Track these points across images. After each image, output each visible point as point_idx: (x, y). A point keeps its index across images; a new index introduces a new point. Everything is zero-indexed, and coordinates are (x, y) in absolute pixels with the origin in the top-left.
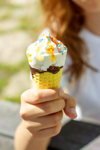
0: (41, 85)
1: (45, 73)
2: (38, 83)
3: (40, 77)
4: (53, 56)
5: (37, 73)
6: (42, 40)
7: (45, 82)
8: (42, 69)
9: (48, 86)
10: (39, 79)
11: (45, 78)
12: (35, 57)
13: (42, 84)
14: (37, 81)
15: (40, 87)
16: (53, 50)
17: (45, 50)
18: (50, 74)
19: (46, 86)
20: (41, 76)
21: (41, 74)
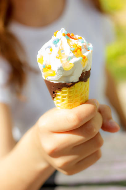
0: (71, 103)
1: (76, 85)
2: (66, 102)
3: (70, 92)
4: (84, 58)
5: (64, 88)
6: (59, 40)
7: (77, 96)
8: (71, 81)
9: (81, 100)
10: (68, 95)
11: (76, 92)
12: (61, 68)
13: (72, 100)
14: (64, 99)
15: (69, 106)
16: (81, 50)
17: (71, 53)
18: (81, 84)
19: (77, 101)
20: (71, 90)
21: (71, 88)
